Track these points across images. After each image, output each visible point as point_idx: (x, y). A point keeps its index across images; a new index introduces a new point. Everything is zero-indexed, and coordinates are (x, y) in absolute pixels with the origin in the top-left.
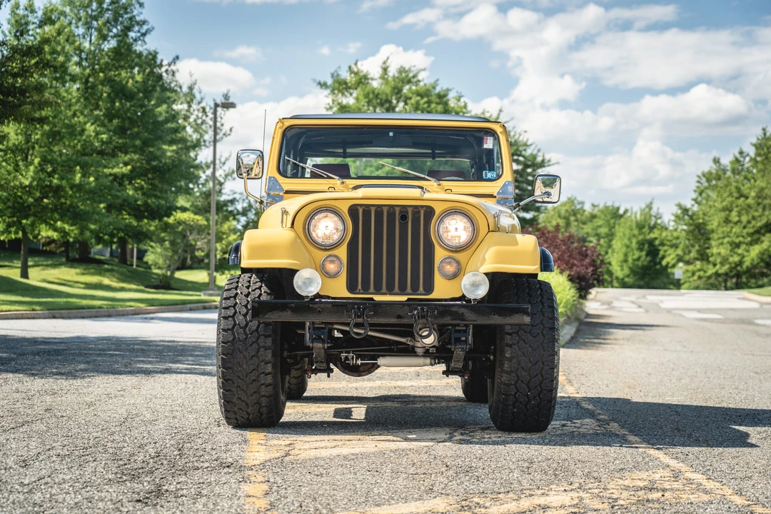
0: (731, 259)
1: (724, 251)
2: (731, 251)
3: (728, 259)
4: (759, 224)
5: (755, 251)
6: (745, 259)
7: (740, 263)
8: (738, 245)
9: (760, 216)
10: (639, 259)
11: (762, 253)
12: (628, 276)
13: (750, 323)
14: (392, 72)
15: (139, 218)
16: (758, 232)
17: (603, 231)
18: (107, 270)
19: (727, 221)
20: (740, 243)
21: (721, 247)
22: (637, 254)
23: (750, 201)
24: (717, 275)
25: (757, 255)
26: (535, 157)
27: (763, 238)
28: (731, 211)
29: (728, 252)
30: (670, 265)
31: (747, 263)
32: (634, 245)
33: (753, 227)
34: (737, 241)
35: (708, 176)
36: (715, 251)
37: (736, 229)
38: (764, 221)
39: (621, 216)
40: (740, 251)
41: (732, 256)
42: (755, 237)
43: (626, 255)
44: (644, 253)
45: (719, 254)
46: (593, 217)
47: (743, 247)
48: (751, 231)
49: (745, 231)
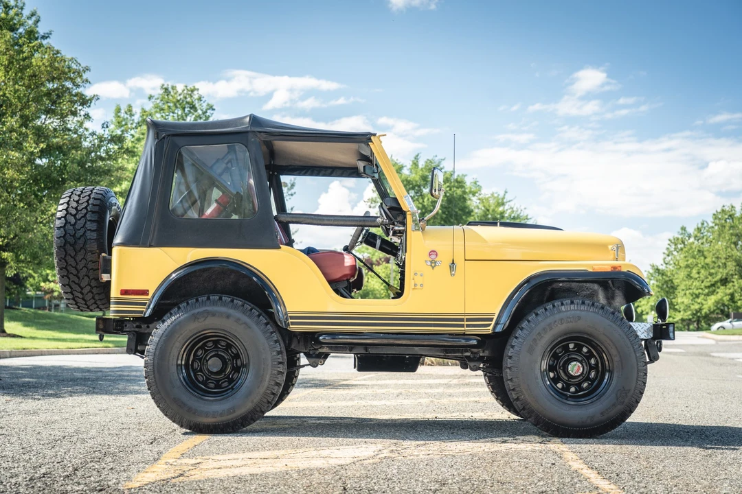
0: (693, 307)
1: (687, 301)
2: (692, 300)
3: (690, 307)
4: (716, 279)
5: (712, 300)
6: (703, 307)
7: (700, 309)
8: (697, 296)
9: (716, 273)
11: (717, 302)
13: (707, 355)
14: (421, 164)
16: (713, 285)
19: (689, 276)
20: (700, 294)
21: (684, 297)
23: (708, 260)
24: (683, 320)
25: (714, 303)
27: (718, 290)
28: (692, 268)
29: (690, 301)
30: (644, 313)
31: (705, 310)
33: (710, 281)
34: (697, 292)
35: (675, 242)
36: (680, 300)
37: (696, 283)
38: (719, 277)
40: (699, 301)
41: (693, 304)
42: (711, 289)
45: (683, 303)
47: (702, 297)
48: (709, 284)
49: (703, 284)
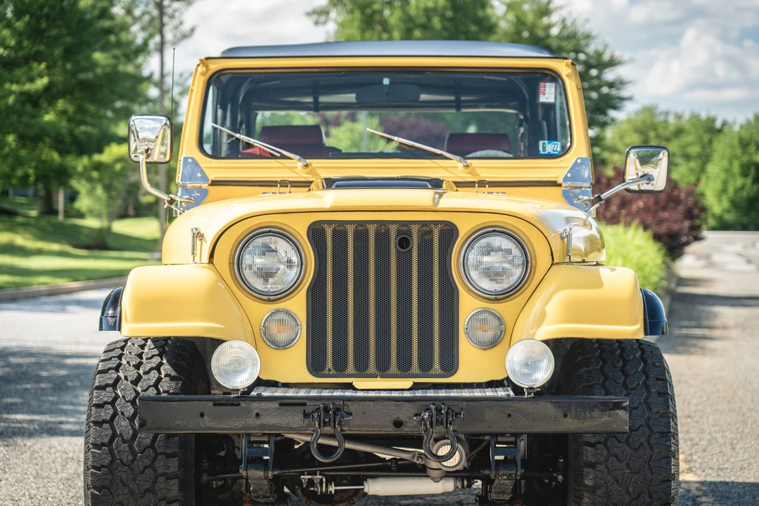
10: (742, 188)
12: (728, 211)
15: (63, 152)
17: (694, 150)
18: (22, 225)
22: (739, 181)
26: (599, 54)
32: (736, 168)
39: (720, 131)
43: (725, 183)
44: (749, 181)
46: (679, 132)
